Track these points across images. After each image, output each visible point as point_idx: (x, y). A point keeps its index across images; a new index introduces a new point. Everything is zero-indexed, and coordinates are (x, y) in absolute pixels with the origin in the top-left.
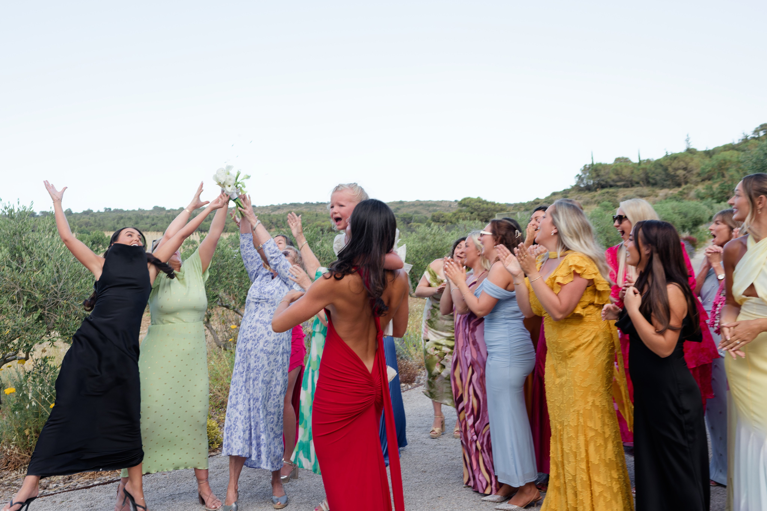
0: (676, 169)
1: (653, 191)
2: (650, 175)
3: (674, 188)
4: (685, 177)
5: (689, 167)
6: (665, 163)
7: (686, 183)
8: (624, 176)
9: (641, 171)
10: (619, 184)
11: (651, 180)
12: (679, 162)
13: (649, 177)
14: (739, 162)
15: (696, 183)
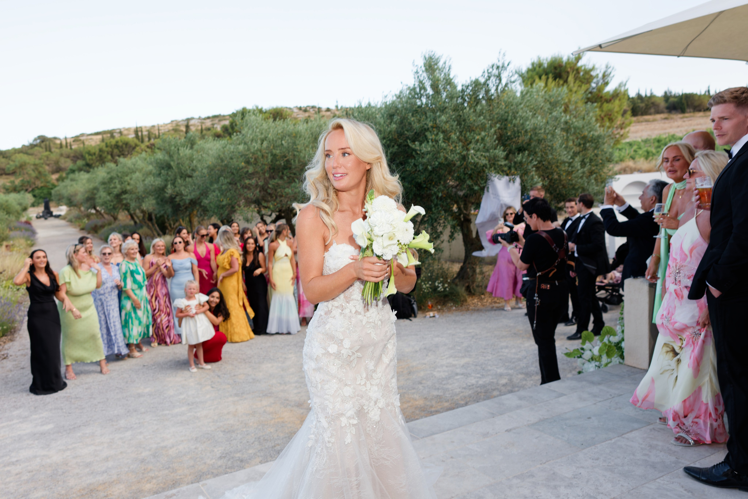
14: (35, 165)
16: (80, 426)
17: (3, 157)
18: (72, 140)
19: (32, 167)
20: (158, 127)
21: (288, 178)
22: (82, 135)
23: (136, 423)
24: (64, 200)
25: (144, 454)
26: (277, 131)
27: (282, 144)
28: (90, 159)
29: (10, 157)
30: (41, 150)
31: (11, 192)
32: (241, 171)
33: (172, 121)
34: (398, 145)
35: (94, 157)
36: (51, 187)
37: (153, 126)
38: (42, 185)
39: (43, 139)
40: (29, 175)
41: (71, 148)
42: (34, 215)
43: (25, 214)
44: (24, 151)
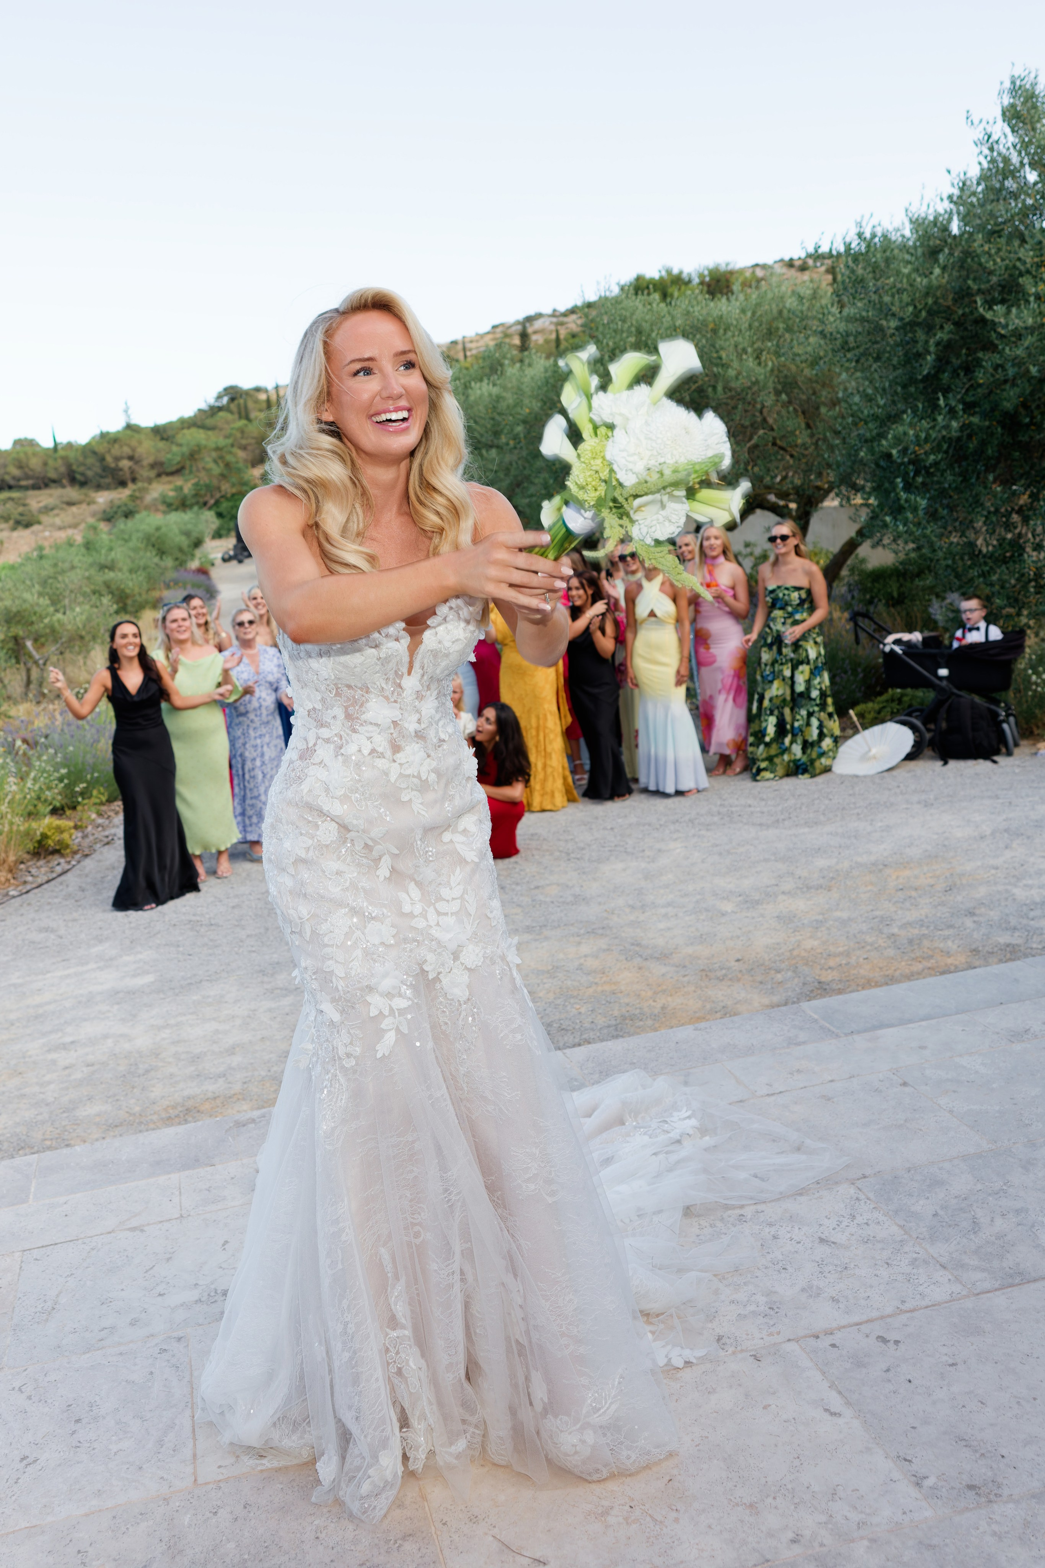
0: (117, 459)
1: (86, 495)
2: (74, 467)
3: (116, 488)
4: (132, 472)
5: (137, 455)
6: (101, 449)
7: (134, 480)
8: (32, 470)
9: (60, 462)
10: (23, 483)
11: (78, 477)
12: (121, 447)
13: (74, 472)
14: (218, 449)
15: (150, 481)
17: (162, 439)
19: (214, 454)
20: (464, 343)
26: (673, 322)
29: (174, 437)
30: (229, 416)
31: (176, 510)
33: (494, 327)
37: (454, 343)
38: (234, 490)
39: (234, 394)
40: (208, 471)
42: (217, 556)
43: (198, 553)
44: (199, 423)
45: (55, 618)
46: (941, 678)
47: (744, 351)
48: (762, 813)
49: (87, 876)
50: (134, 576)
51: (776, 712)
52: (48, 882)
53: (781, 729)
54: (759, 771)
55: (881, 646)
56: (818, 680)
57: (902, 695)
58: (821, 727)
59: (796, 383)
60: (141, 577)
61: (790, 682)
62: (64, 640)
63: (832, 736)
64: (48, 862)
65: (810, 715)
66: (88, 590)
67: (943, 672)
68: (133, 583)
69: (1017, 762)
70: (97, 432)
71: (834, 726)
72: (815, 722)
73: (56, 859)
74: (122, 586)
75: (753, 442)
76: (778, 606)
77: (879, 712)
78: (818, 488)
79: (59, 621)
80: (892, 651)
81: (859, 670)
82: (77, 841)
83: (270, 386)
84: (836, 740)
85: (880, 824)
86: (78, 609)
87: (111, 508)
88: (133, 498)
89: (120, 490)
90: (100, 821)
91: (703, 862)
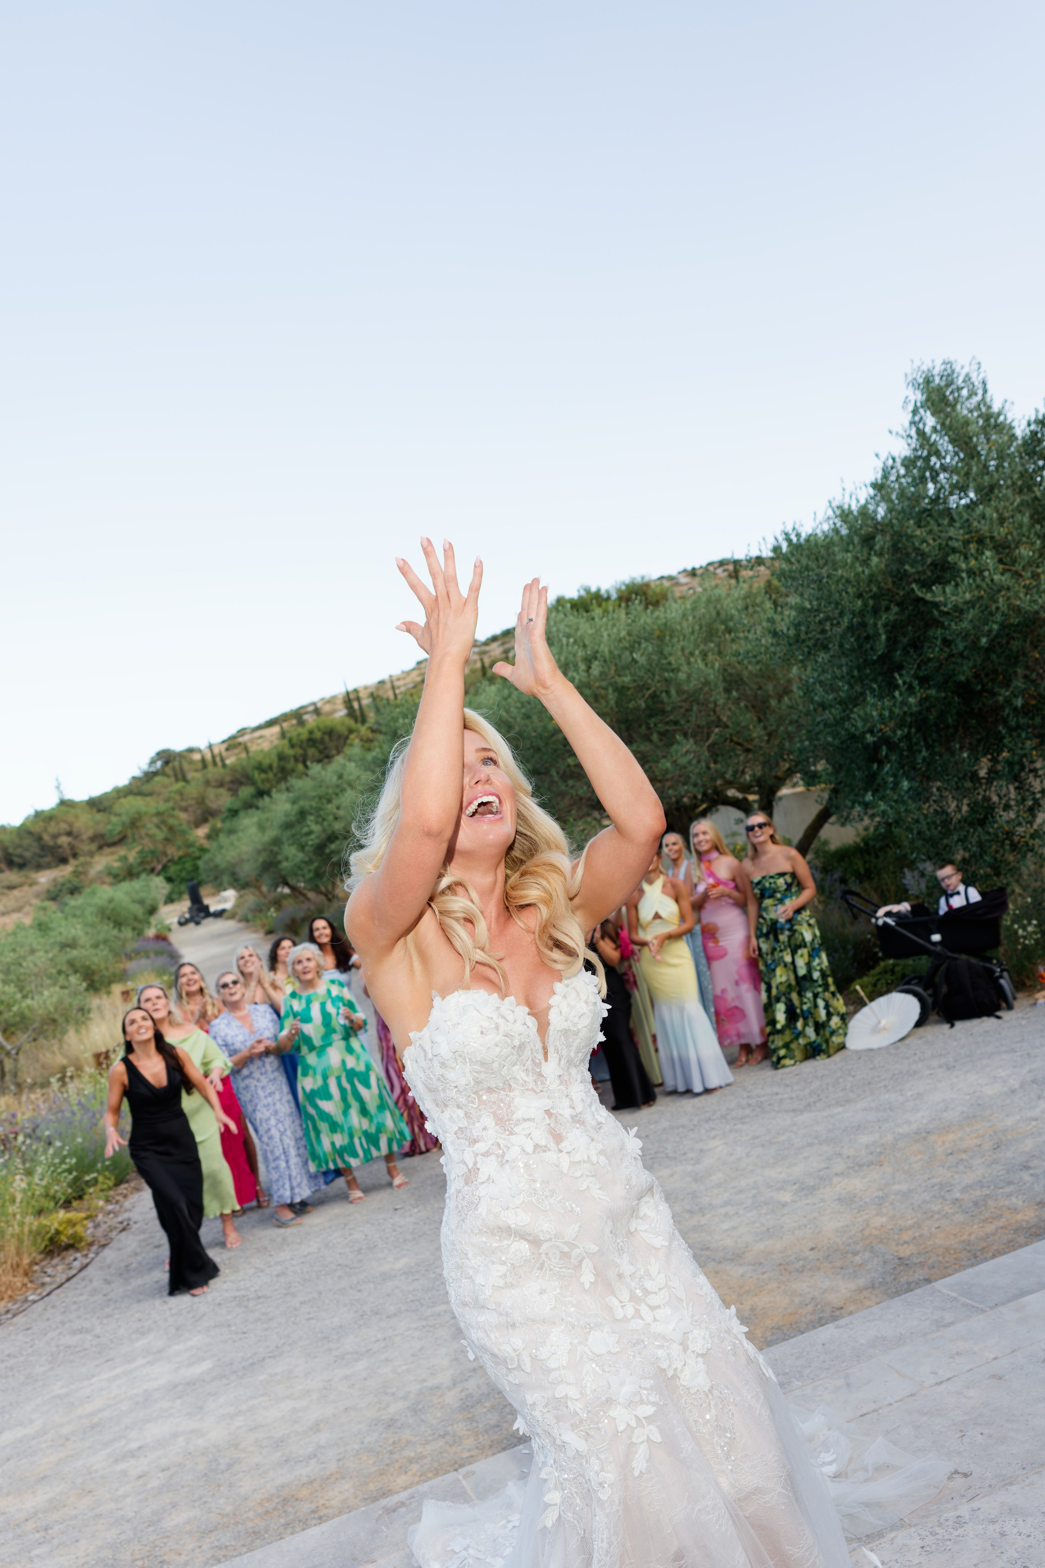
0: (55, 836)
1: (27, 877)
2: (11, 850)
3: (57, 866)
4: (72, 847)
5: (75, 830)
6: (37, 829)
7: (75, 856)
11: (16, 859)
12: (57, 823)
13: (10, 855)
14: (159, 814)
15: (91, 854)
16: (264, 1359)
17: (99, 811)
18: (224, 746)
19: (155, 820)
20: (392, 682)
21: (662, 734)
22: (242, 732)
23: (377, 1341)
24: (226, 879)
25: (396, 1408)
26: (619, 634)
27: (634, 661)
28: (263, 781)
29: (111, 807)
30: (165, 780)
31: (124, 879)
32: (553, 739)
34: (898, 604)
35: (270, 775)
36: (197, 854)
37: (382, 683)
38: (181, 853)
39: (167, 757)
40: (151, 837)
41: (224, 766)
42: (173, 920)
43: (153, 920)
44: (136, 790)
45: (24, 1005)
46: (935, 944)
47: (692, 654)
48: (791, 1098)
49: (109, 1267)
50: (98, 952)
51: (783, 999)
52: (68, 1280)
53: (792, 1014)
54: (780, 1059)
55: (873, 920)
56: (817, 961)
57: (894, 966)
58: (827, 1006)
59: (742, 679)
60: (104, 952)
61: (792, 967)
62: (36, 1025)
63: (838, 1014)
64: (63, 1259)
65: (816, 996)
66: (54, 971)
67: (936, 938)
68: (97, 958)
69: (1020, 1015)
70: (31, 812)
71: (839, 1004)
72: (821, 1003)
73: (71, 1255)
74: (87, 963)
75: (710, 741)
76: (767, 894)
77: (875, 985)
78: (776, 777)
79: (28, 1007)
80: (885, 923)
81: (849, 947)
82: (89, 1232)
83: (203, 745)
84: (844, 1018)
85: (909, 1093)
86: (46, 993)
87: (55, 886)
88: (76, 873)
89: (62, 867)
90: (110, 1207)
91: (748, 1155)
